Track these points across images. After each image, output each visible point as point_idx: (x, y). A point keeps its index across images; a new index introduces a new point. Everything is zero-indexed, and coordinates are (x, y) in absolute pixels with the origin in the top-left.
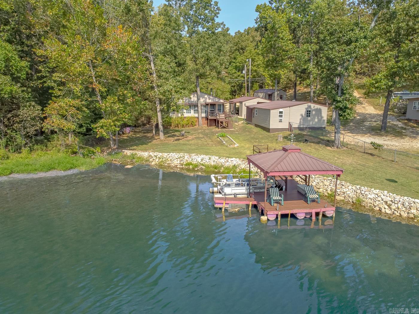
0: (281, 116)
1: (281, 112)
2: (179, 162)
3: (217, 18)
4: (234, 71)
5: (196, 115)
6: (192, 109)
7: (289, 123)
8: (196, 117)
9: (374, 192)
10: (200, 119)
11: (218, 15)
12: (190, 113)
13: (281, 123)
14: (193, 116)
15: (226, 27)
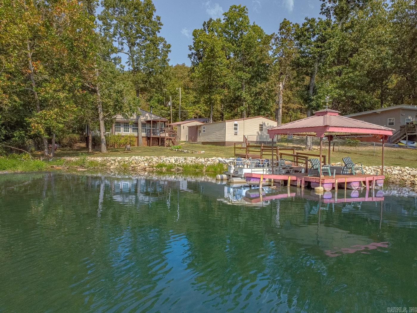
0: (236, 129)
1: (236, 125)
2: (146, 164)
3: (158, 33)
4: (156, 104)
5: (136, 134)
6: (131, 127)
7: (244, 136)
8: (135, 137)
9: (397, 169)
10: (140, 138)
11: (160, 30)
12: (129, 131)
13: (236, 136)
14: (132, 135)
15: (167, 44)
